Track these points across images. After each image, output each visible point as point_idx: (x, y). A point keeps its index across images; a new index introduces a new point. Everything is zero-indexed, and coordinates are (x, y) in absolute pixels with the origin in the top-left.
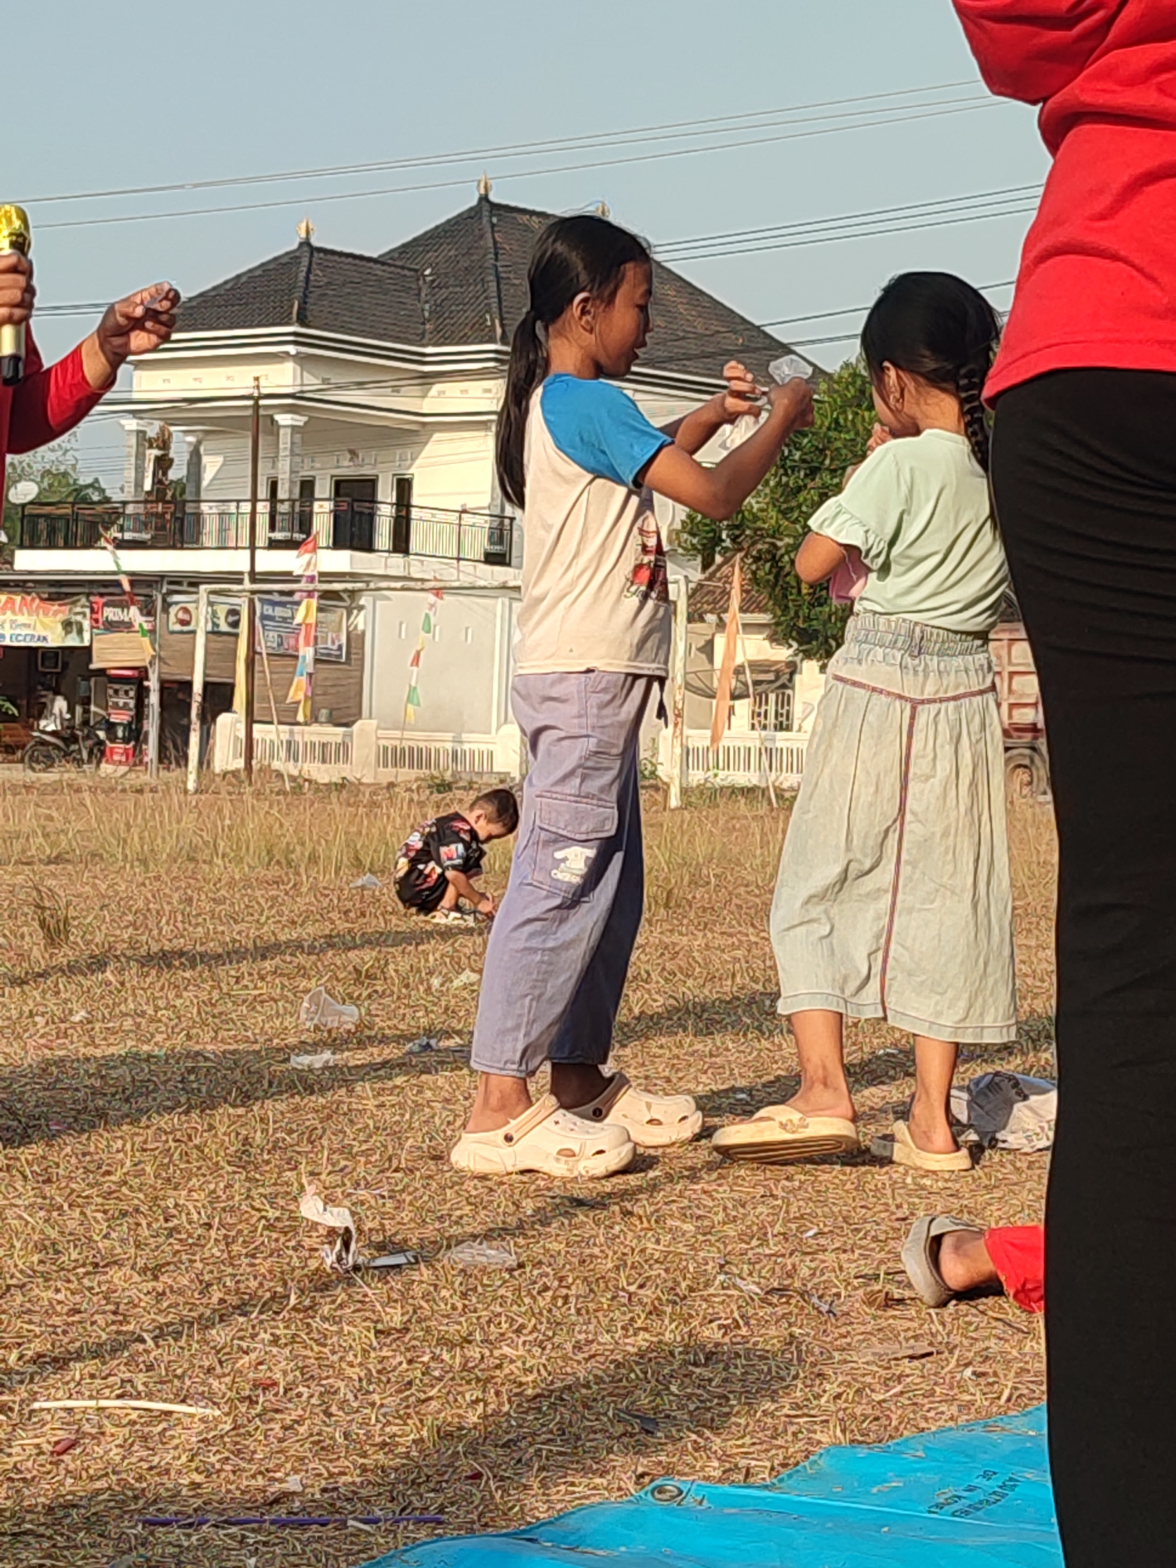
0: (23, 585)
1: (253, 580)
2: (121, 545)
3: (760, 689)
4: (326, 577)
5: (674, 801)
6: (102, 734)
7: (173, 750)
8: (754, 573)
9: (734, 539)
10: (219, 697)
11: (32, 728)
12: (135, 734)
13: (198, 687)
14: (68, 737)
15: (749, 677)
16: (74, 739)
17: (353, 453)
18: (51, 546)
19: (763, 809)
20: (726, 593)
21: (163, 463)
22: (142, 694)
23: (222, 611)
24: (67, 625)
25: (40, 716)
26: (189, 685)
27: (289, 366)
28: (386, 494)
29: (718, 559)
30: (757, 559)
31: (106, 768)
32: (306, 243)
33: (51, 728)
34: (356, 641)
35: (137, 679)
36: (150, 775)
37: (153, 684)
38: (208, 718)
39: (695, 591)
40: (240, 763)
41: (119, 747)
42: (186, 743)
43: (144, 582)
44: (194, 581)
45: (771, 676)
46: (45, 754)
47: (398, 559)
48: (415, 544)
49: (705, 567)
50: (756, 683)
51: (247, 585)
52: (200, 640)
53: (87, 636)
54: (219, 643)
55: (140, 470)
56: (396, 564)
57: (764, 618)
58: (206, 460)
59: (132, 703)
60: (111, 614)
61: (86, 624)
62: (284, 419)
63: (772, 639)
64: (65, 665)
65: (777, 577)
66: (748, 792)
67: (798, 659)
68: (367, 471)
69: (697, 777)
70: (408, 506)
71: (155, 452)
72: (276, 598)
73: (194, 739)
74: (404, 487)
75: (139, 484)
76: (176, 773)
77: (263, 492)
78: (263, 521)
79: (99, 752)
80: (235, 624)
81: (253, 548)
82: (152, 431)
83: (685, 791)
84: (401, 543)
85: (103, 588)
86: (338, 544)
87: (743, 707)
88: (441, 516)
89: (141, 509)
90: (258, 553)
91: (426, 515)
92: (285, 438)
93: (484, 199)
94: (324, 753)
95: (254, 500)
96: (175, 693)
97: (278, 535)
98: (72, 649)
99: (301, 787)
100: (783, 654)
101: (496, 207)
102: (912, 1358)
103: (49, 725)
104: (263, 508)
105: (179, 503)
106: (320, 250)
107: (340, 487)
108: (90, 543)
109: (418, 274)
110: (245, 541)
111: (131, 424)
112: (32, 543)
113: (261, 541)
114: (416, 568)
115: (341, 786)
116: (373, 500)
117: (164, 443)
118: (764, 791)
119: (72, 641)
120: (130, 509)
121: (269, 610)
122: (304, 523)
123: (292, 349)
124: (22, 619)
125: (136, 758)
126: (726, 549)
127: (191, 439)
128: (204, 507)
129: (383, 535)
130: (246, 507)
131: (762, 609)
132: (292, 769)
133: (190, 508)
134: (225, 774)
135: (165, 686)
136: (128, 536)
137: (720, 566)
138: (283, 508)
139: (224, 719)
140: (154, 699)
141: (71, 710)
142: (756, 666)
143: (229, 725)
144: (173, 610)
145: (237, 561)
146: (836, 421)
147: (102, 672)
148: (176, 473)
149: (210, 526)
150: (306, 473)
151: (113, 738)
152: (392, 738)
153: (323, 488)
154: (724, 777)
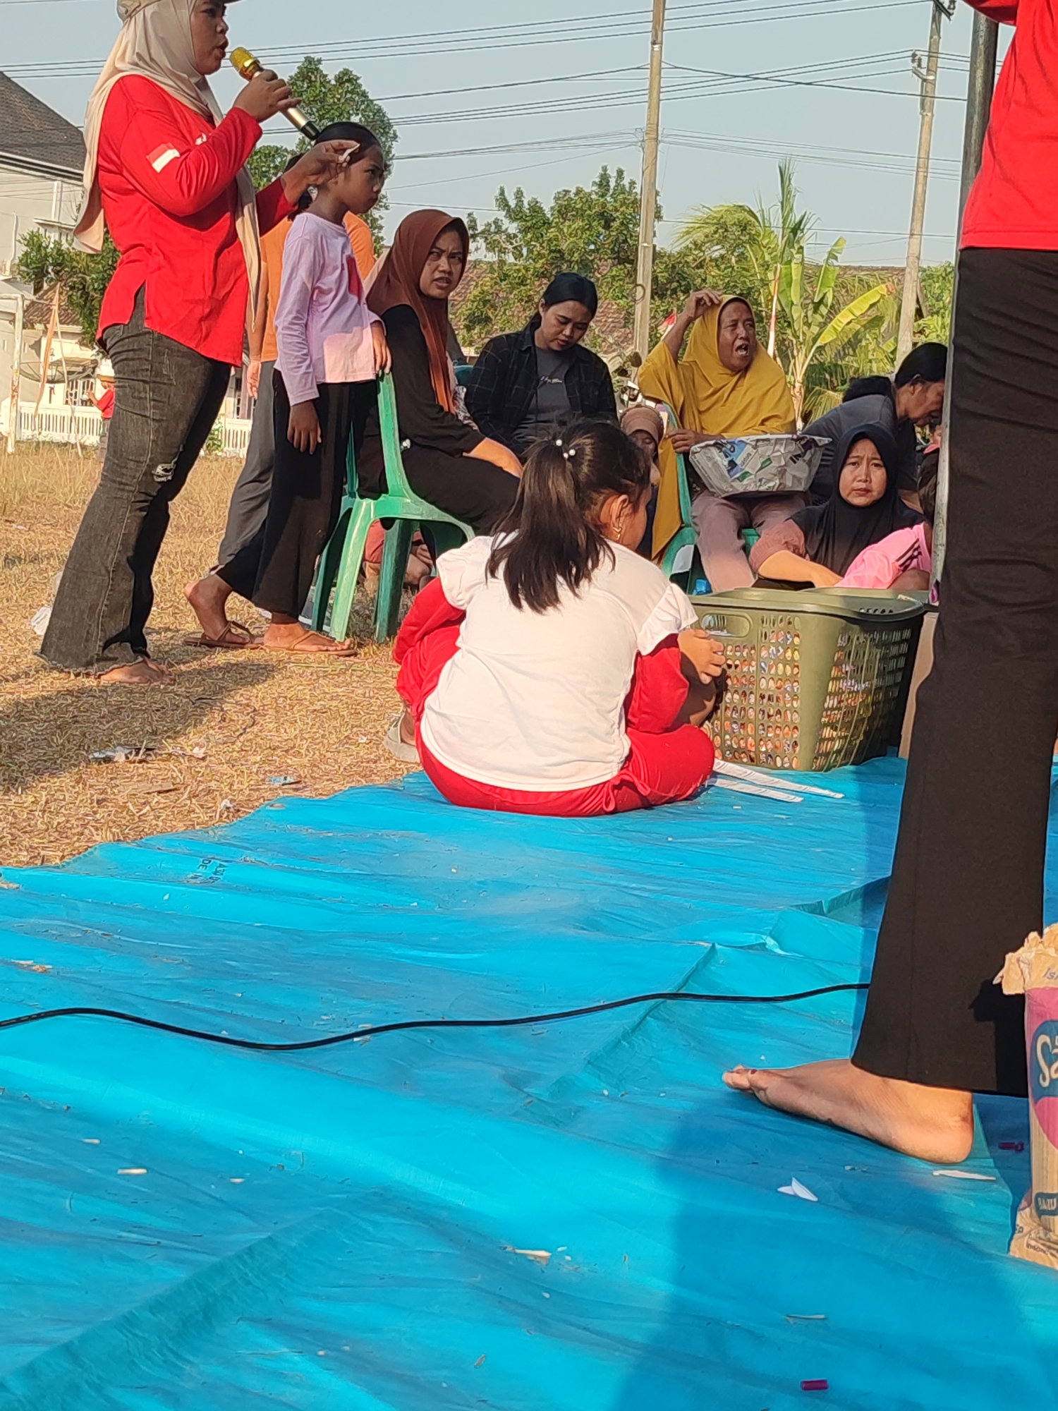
3: (71, 377)
5: (10, 449)
8: (70, 296)
9: (57, 273)
15: (65, 369)
19: (72, 458)
20: (50, 310)
29: (46, 286)
30: (72, 288)
39: (28, 307)
45: (80, 369)
49: (36, 291)
50: (69, 373)
57: (77, 329)
63: (81, 344)
65: (85, 301)
66: (62, 446)
67: (98, 358)
69: (27, 433)
83: (17, 442)
87: (60, 389)
100: (88, 354)
102: (159, 792)
118: (74, 446)
126: (52, 280)
131: (75, 322)
137: (47, 292)
142: (69, 362)
154: (46, 436)
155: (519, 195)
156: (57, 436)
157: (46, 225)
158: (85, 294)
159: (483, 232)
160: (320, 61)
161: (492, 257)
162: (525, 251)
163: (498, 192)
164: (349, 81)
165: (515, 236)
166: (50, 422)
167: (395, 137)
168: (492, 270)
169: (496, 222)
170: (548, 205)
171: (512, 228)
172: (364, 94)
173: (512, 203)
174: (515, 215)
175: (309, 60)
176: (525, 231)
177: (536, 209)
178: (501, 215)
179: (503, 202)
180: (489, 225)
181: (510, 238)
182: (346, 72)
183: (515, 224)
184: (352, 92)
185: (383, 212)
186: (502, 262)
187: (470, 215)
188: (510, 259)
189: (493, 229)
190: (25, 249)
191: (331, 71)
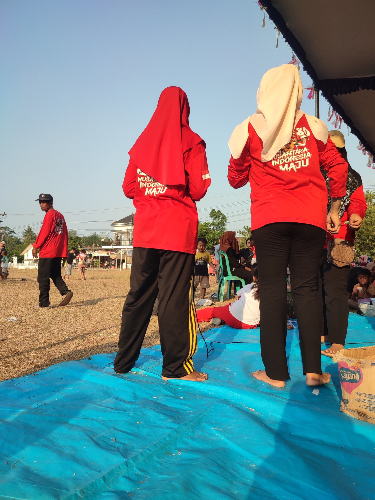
0: (102, 250)
1: (127, 249)
2: (113, 245)
6: (111, 265)
7: (119, 267)
10: (123, 261)
11: (104, 265)
12: (115, 265)
13: (121, 260)
14: (108, 265)
16: (108, 266)
18: (106, 245)
21: (118, 237)
22: (115, 261)
23: (124, 252)
24: (107, 254)
25: (105, 263)
26: (120, 260)
27: (131, 227)
31: (112, 269)
32: (132, 214)
33: (106, 264)
35: (115, 259)
36: (116, 269)
37: (116, 260)
38: (122, 263)
40: (126, 268)
41: (113, 266)
42: (120, 266)
43: (115, 249)
44: (121, 249)
46: (105, 267)
51: (126, 249)
52: (121, 255)
53: (109, 255)
54: (123, 255)
55: (115, 237)
58: (122, 236)
59: (114, 262)
60: (112, 252)
61: (109, 254)
62: (130, 232)
64: (107, 258)
71: (117, 236)
72: (130, 250)
73: (121, 265)
75: (115, 239)
76: (119, 269)
77: (128, 240)
78: (128, 243)
79: (111, 267)
80: (125, 253)
81: (127, 245)
82: (116, 234)
85: (111, 250)
89: (115, 242)
90: (128, 246)
92: (130, 234)
95: (127, 241)
96: (119, 261)
97: (130, 244)
98: (108, 256)
103: (105, 264)
104: (128, 241)
105: (119, 241)
108: (110, 245)
110: (126, 245)
111: (114, 233)
112: (104, 245)
113: (128, 245)
117: (118, 235)
119: (108, 255)
120: (114, 242)
121: (129, 252)
123: (131, 225)
124: (103, 253)
125: (115, 267)
127: (121, 234)
128: (122, 241)
130: (126, 241)
133: (120, 241)
134: (124, 269)
135: (118, 260)
136: (114, 244)
138: (130, 241)
139: (124, 263)
140: (117, 261)
141: (108, 263)
143: (124, 264)
144: (119, 252)
145: (125, 247)
147: (111, 259)
148: (119, 238)
149: (123, 243)
151: (112, 266)
155: (247, 226)
160: (215, 209)
161: (243, 236)
162: (249, 235)
163: (244, 226)
164: (219, 211)
165: (247, 233)
167: (227, 219)
168: (244, 239)
169: (244, 231)
171: (246, 232)
172: (222, 213)
173: (246, 228)
174: (247, 229)
175: (213, 209)
179: (245, 228)
182: (219, 210)
183: (247, 231)
184: (220, 213)
186: (245, 237)
187: (240, 230)
188: (246, 236)
189: (243, 232)
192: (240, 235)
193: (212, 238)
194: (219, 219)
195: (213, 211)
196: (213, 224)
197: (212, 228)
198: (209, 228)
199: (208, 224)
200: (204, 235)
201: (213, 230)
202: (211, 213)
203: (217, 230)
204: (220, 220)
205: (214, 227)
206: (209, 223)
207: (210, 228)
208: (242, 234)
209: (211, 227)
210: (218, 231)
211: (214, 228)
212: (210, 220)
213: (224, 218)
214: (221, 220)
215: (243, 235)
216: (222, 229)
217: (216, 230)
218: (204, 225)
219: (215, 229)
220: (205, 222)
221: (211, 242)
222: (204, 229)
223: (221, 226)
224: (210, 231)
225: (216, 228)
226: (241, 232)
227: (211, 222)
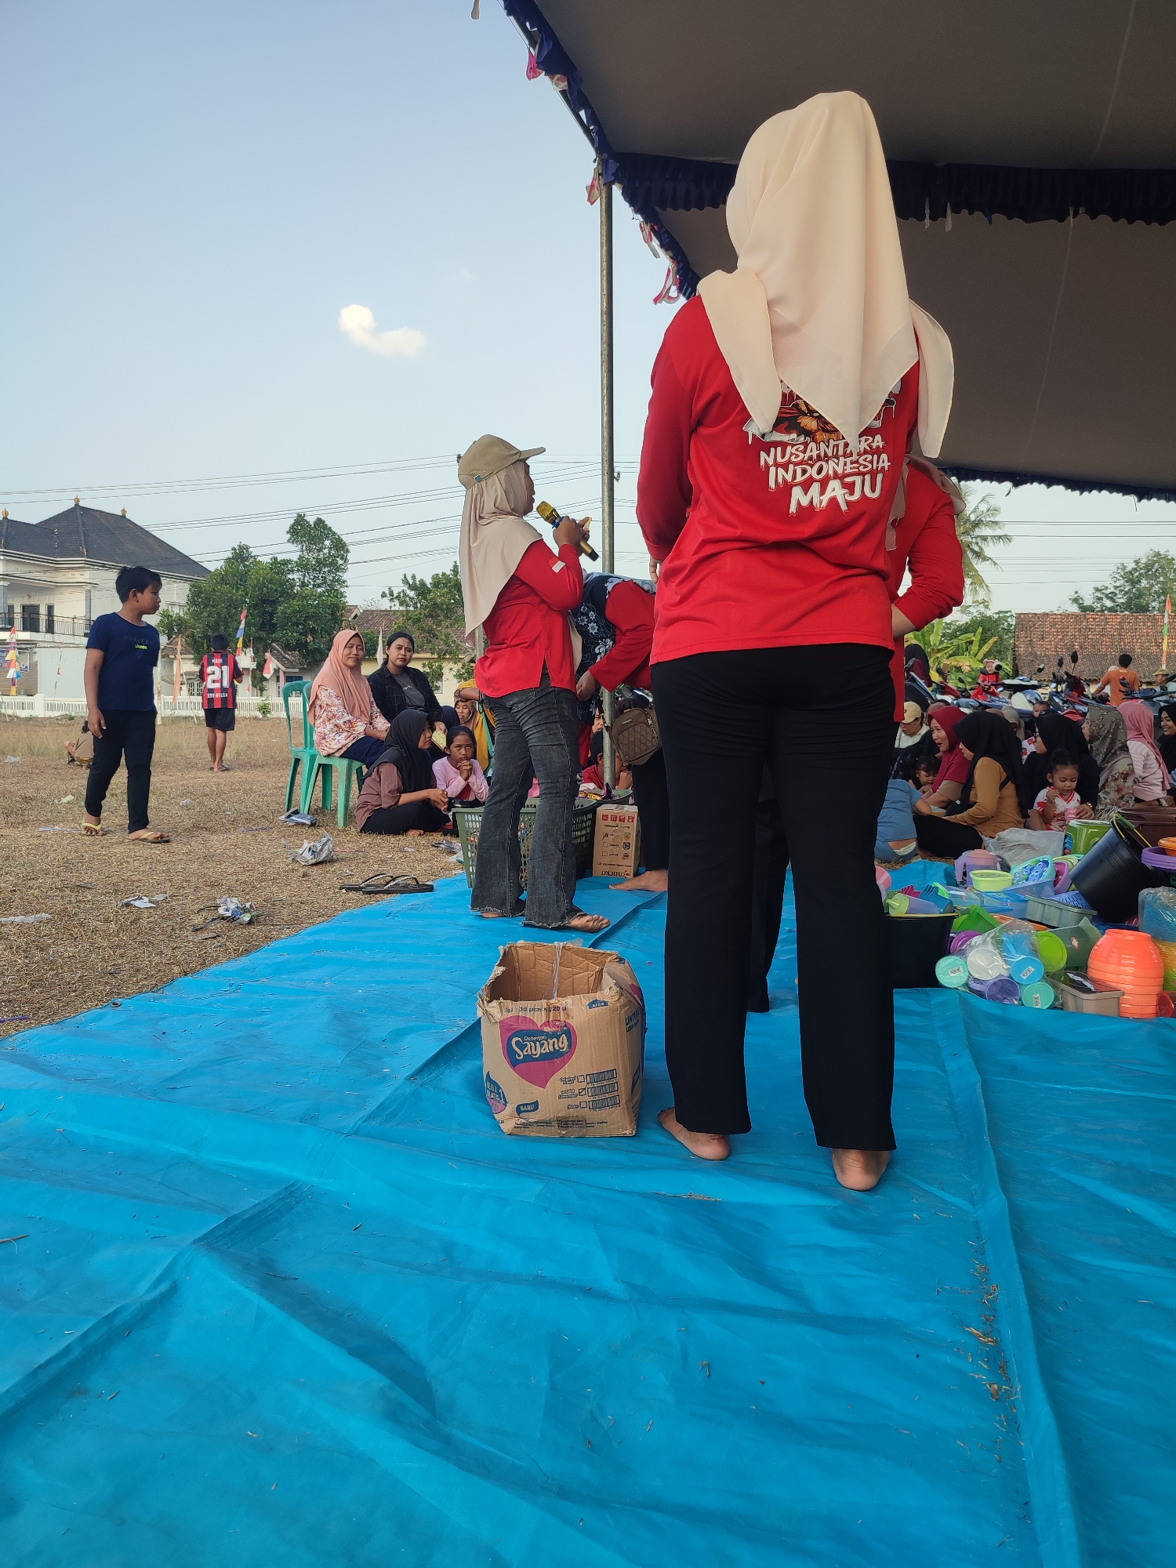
3: (190, 682)
4: (19, 642)
8: (186, 641)
9: (178, 629)
15: (185, 678)
17: (29, 596)
19: (191, 725)
20: (176, 649)
28: (43, 610)
29: (174, 636)
30: (187, 637)
34: (34, 666)
47: (49, 635)
48: (56, 629)
56: (49, 637)
57: (192, 656)
63: (194, 663)
65: (195, 643)
66: (186, 718)
68: (35, 603)
69: (168, 713)
70: (53, 616)
74: (50, 608)
84: (50, 629)
86: (25, 629)
87: (185, 688)
88: (67, 620)
91: (61, 619)
93: (77, 505)
94: (23, 706)
99: (13, 720)
101: (83, 508)
106: (12, 521)
107: (24, 607)
109: (53, 533)
114: (57, 638)
115: (30, 719)
116: (38, 614)
118: (192, 718)
122: (11, 622)
123: (2, 557)
126: (175, 633)
129: (43, 625)
131: (190, 653)
132: (10, 712)
137: (174, 638)
146: (214, 590)
150: (10, 602)
152: (51, 700)
153: (18, 609)
154: (178, 713)
155: (414, 577)
156: (184, 713)
157: (173, 604)
158: (196, 642)
159: (397, 597)
160: (306, 515)
162: (419, 605)
163: (403, 577)
164: (321, 523)
165: (413, 598)
166: (181, 706)
167: (348, 551)
169: (403, 591)
170: (428, 581)
171: (412, 594)
172: (330, 529)
173: (411, 582)
174: (412, 587)
175: (300, 514)
176: (418, 595)
177: (423, 583)
178: (406, 588)
179: (405, 581)
180: (399, 593)
181: (411, 599)
182: (319, 518)
183: (413, 592)
184: (324, 529)
185: (345, 589)
186: (407, 611)
188: (412, 608)
189: (402, 594)
190: (160, 618)
191: (311, 519)
192: (393, 604)
193: (299, 611)
194: (320, 550)
195: (300, 520)
196: (302, 565)
197: (299, 579)
198: (290, 576)
199: (286, 562)
200: (274, 603)
201: (303, 585)
202: (292, 527)
203: (314, 585)
204: (326, 551)
205: (304, 576)
206: (288, 562)
207: (294, 579)
208: (397, 602)
209: (295, 576)
210: (319, 590)
211: (306, 579)
212: (292, 552)
213: (340, 546)
214: (329, 553)
215: (401, 604)
216: (332, 581)
217: (311, 586)
218: (271, 569)
219: (310, 581)
220: (276, 559)
221: (297, 626)
222: (271, 581)
223: (329, 571)
224: (293, 586)
225: (312, 577)
226: (395, 595)
227: (295, 560)
